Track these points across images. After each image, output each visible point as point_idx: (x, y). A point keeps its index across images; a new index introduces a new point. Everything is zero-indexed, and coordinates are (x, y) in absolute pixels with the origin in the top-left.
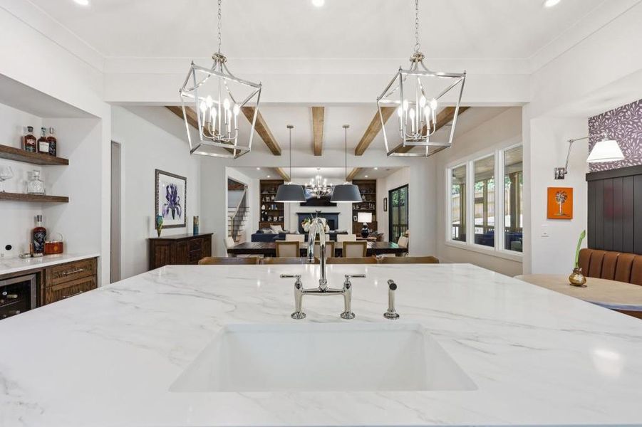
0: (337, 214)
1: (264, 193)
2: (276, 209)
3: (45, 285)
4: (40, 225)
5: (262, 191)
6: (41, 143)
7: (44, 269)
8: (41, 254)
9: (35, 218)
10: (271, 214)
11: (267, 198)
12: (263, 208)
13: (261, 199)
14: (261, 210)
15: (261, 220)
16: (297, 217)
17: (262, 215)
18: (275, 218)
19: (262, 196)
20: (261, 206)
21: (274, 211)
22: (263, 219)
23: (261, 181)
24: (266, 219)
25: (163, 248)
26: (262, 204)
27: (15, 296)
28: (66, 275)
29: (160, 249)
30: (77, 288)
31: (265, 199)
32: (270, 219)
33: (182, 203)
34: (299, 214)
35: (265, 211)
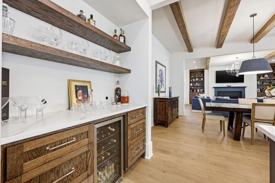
0: (244, 87)
1: (191, 77)
2: (199, 85)
3: (127, 124)
4: (118, 86)
5: (190, 76)
6: (120, 37)
7: (127, 113)
8: (120, 103)
9: (116, 82)
10: (195, 88)
11: (193, 80)
12: (191, 85)
13: (190, 80)
14: (190, 86)
15: (190, 91)
16: (213, 90)
17: (191, 89)
18: (198, 91)
19: (191, 78)
20: (190, 84)
21: (197, 86)
22: (191, 91)
23: (190, 70)
24: (193, 91)
25: (161, 103)
26: (190, 82)
27: (114, 130)
28: (135, 118)
29: (160, 104)
30: (139, 126)
31: (193, 81)
32: (195, 91)
33: (164, 80)
34: (215, 88)
35: (192, 86)
